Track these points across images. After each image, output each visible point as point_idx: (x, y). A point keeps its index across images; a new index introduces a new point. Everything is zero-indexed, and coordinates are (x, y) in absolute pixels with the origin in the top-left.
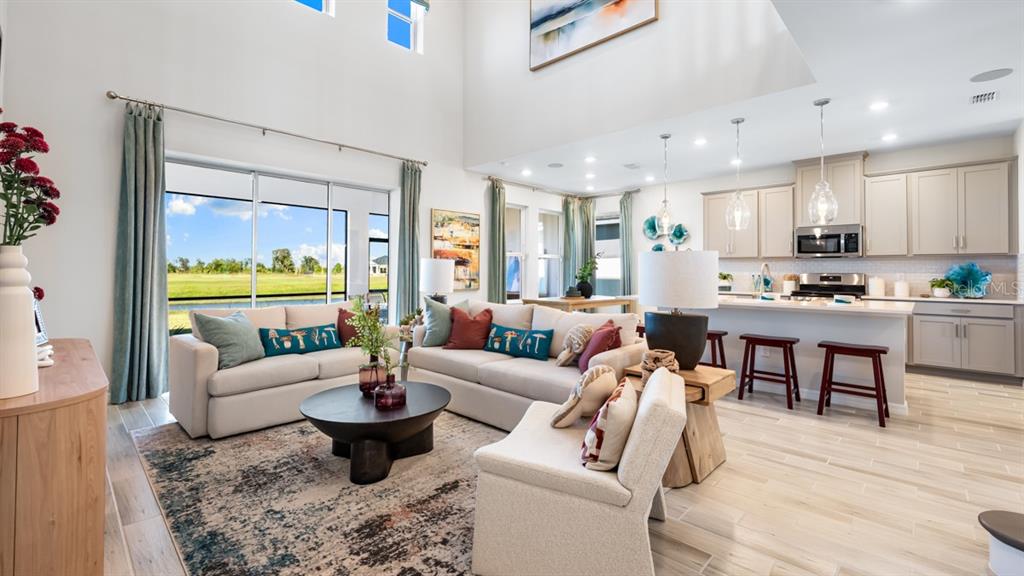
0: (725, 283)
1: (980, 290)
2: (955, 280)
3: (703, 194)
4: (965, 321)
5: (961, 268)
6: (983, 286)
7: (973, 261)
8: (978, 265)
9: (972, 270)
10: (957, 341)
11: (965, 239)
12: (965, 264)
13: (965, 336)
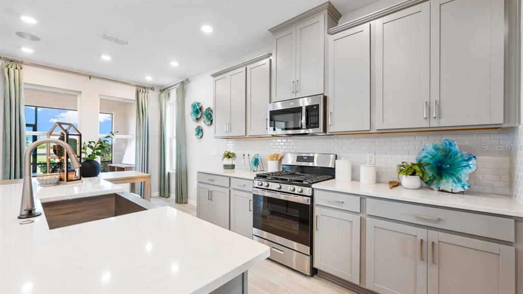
0: (229, 162)
1: (459, 180)
2: (428, 164)
3: (214, 76)
4: (434, 236)
5: (436, 149)
6: (464, 174)
7: (451, 138)
8: (459, 143)
9: (450, 151)
10: (421, 266)
11: (438, 104)
12: (439, 141)
13: (434, 262)
